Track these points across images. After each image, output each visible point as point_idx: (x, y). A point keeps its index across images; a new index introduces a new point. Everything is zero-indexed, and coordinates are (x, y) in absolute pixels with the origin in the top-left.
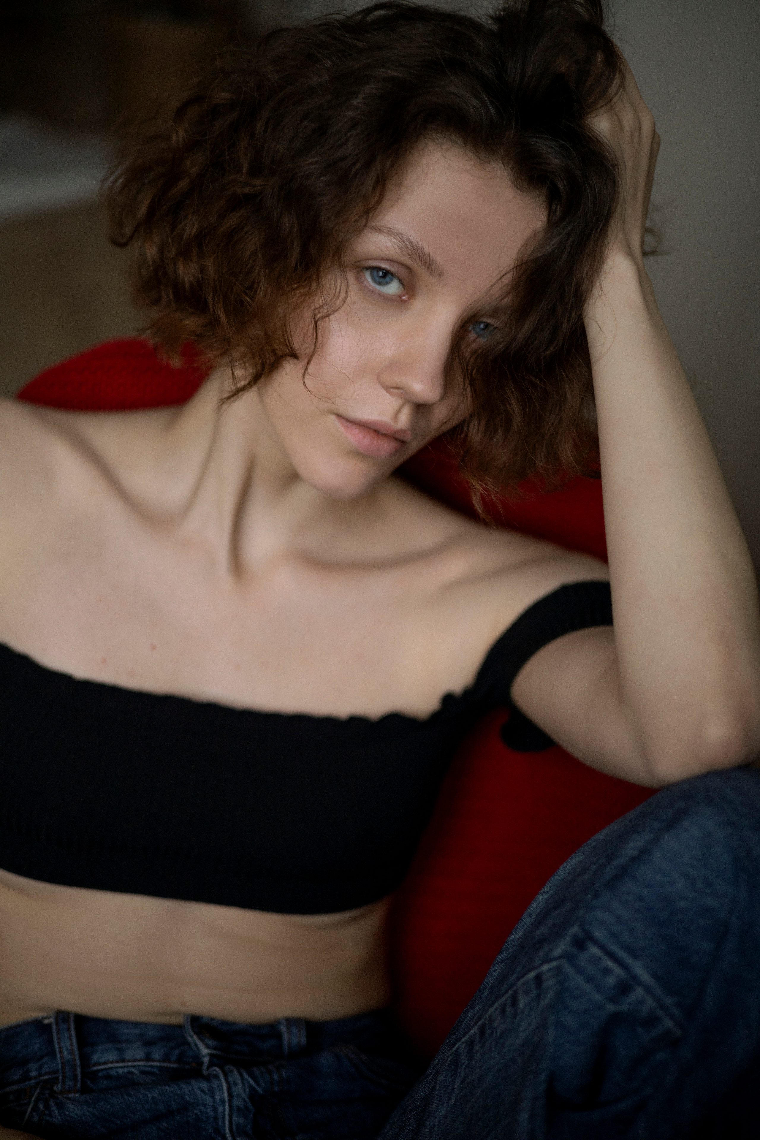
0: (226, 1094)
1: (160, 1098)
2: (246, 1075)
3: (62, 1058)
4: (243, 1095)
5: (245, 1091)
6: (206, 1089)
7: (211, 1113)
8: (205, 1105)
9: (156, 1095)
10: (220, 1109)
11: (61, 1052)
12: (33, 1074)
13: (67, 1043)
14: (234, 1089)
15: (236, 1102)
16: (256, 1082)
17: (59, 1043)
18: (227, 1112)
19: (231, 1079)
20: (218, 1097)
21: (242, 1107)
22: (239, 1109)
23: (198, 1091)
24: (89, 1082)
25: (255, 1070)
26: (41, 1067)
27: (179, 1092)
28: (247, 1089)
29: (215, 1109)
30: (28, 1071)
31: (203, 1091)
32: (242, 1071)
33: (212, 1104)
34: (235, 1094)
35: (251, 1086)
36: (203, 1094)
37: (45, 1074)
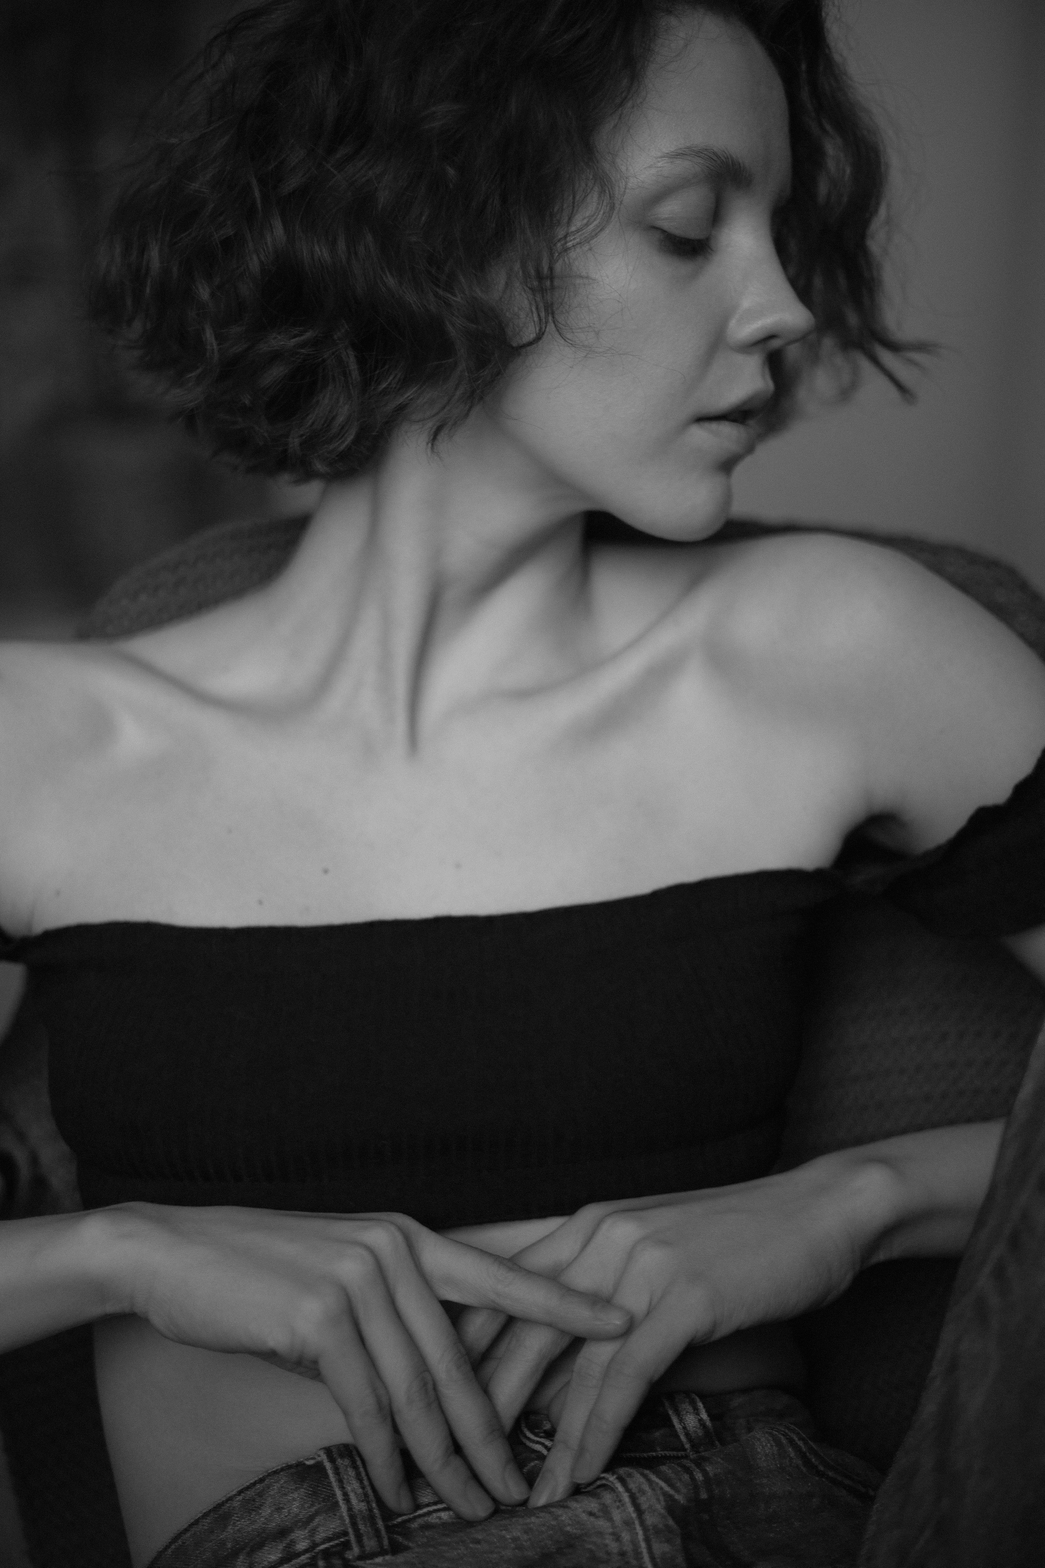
0: (631, 1509)
1: (525, 1537)
2: (654, 1478)
3: (350, 1509)
4: (658, 1507)
5: (658, 1500)
6: (596, 1510)
7: (613, 1546)
8: (600, 1534)
9: (519, 1534)
10: (626, 1536)
11: (347, 1500)
12: (302, 1546)
13: (356, 1485)
14: (642, 1500)
15: (650, 1520)
16: (671, 1485)
17: (342, 1488)
18: (641, 1536)
19: (632, 1486)
20: (617, 1516)
21: (661, 1526)
22: (657, 1532)
23: (584, 1517)
24: (400, 1539)
25: (664, 1468)
26: (313, 1532)
27: (554, 1523)
28: (662, 1498)
29: (617, 1538)
30: (293, 1542)
31: (591, 1514)
32: (647, 1472)
33: (611, 1530)
34: (644, 1507)
35: (665, 1494)
36: (592, 1519)
37: (323, 1543)
